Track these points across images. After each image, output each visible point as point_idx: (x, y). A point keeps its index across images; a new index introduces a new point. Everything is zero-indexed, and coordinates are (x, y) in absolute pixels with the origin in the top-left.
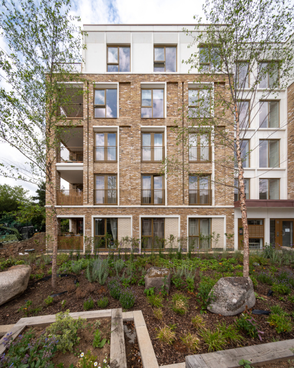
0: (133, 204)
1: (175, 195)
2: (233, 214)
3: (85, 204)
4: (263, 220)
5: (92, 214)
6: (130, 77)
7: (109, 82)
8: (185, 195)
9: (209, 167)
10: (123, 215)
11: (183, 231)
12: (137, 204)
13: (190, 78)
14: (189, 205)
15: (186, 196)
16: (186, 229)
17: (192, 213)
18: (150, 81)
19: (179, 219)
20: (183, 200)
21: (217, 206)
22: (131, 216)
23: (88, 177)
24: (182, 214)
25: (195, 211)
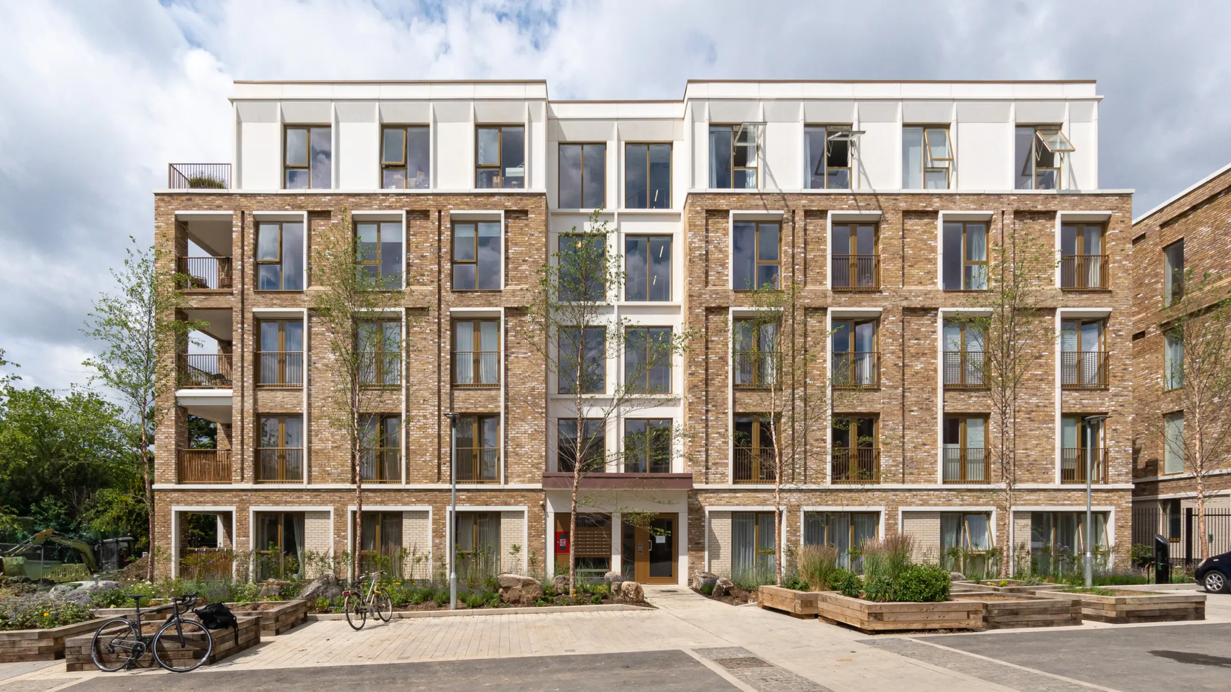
0: (334, 481)
1: (424, 461)
2: (543, 503)
3: (236, 481)
4: (608, 516)
5: (251, 504)
6: (330, 200)
7: (287, 210)
8: (442, 461)
9: (495, 399)
10: (314, 505)
11: (437, 541)
12: (343, 481)
13: (453, 200)
15: (445, 464)
16: (445, 536)
17: (458, 501)
18: (370, 207)
19: (431, 514)
20: (439, 472)
21: (510, 486)
22: (330, 508)
23: (242, 422)
24: (436, 502)
25: (463, 496)
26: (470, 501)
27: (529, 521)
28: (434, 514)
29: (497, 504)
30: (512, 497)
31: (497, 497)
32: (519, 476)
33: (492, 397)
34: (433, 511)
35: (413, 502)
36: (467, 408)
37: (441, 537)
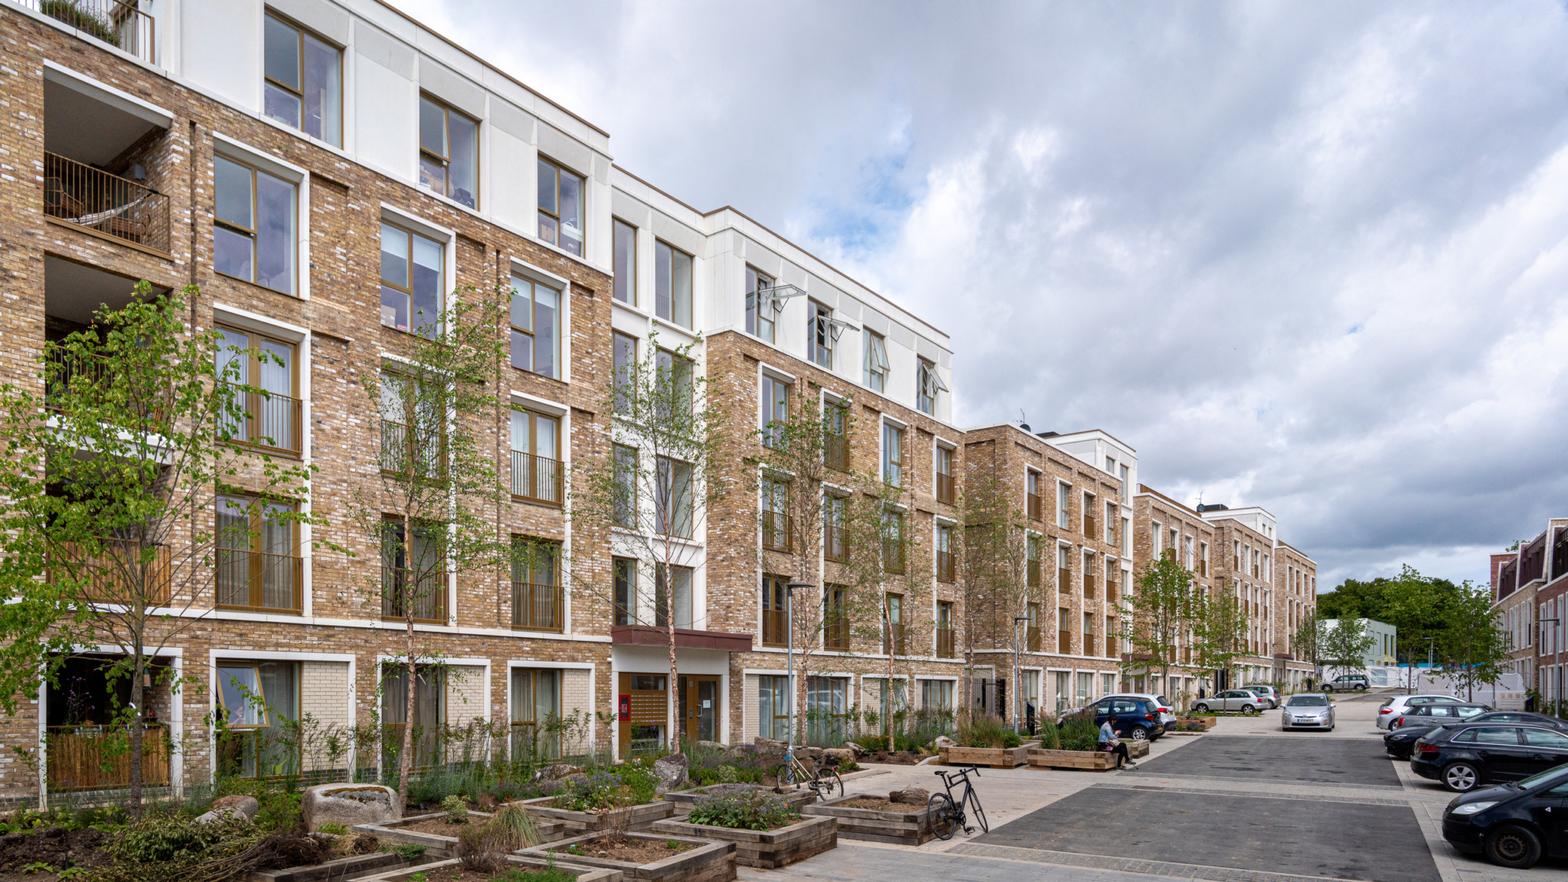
0: (356, 615)
1: (477, 596)
2: (609, 659)
3: (182, 603)
4: (665, 677)
6: (349, 171)
8: (503, 598)
9: (558, 523)
11: (497, 708)
12: (370, 616)
13: (514, 244)
14: (513, 628)
15: (505, 602)
16: (506, 701)
17: (520, 653)
18: (408, 207)
19: (488, 670)
20: (499, 613)
21: (577, 637)
24: (495, 655)
25: (527, 647)
27: (597, 683)
28: (493, 671)
29: (563, 660)
30: (579, 651)
31: (564, 650)
32: (583, 625)
33: (554, 519)
34: (492, 666)
35: (466, 653)
36: (528, 530)
37: (501, 703)
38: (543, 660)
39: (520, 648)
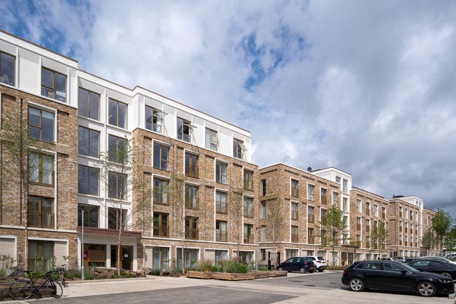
1: (12, 215)
2: (76, 238)
4: (105, 246)
9: (52, 191)
11: (20, 253)
13: (29, 97)
14: (28, 226)
16: (24, 251)
17: (31, 235)
20: (21, 221)
21: (59, 230)
24: (19, 235)
25: (35, 233)
26: (38, 235)
27: (69, 246)
28: (18, 240)
29: (53, 238)
30: (61, 235)
31: (53, 235)
32: (64, 226)
33: (50, 190)
34: (17, 239)
35: (5, 234)
36: (36, 193)
37: (22, 251)
38: (43, 237)
39: (31, 233)
